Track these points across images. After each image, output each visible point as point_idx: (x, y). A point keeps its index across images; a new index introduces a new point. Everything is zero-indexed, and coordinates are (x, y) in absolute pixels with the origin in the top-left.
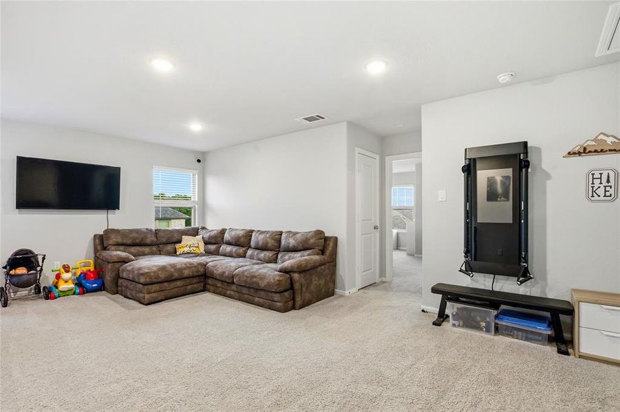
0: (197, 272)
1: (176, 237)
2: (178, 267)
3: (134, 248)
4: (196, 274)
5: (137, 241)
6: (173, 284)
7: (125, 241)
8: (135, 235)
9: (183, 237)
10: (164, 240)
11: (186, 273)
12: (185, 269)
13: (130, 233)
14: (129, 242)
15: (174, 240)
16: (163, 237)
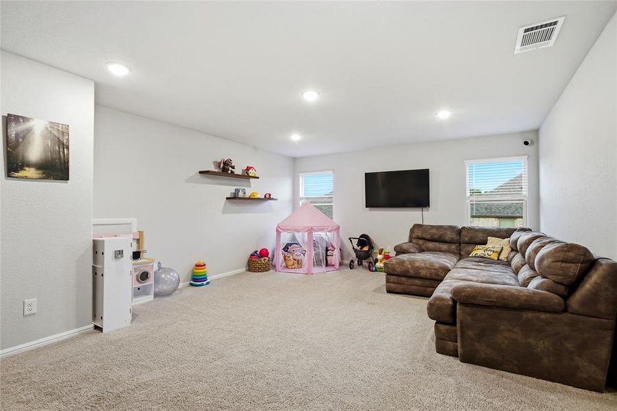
0: (436, 275)
1: (480, 236)
2: (417, 264)
3: (433, 243)
4: (434, 277)
5: (436, 237)
6: (411, 281)
7: (424, 236)
8: (434, 231)
9: (489, 238)
10: (466, 239)
11: (423, 273)
12: (423, 268)
13: (430, 229)
14: (428, 237)
15: (478, 240)
16: (466, 236)
